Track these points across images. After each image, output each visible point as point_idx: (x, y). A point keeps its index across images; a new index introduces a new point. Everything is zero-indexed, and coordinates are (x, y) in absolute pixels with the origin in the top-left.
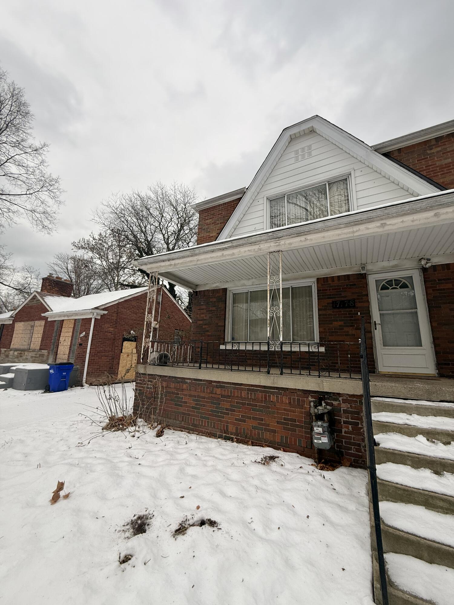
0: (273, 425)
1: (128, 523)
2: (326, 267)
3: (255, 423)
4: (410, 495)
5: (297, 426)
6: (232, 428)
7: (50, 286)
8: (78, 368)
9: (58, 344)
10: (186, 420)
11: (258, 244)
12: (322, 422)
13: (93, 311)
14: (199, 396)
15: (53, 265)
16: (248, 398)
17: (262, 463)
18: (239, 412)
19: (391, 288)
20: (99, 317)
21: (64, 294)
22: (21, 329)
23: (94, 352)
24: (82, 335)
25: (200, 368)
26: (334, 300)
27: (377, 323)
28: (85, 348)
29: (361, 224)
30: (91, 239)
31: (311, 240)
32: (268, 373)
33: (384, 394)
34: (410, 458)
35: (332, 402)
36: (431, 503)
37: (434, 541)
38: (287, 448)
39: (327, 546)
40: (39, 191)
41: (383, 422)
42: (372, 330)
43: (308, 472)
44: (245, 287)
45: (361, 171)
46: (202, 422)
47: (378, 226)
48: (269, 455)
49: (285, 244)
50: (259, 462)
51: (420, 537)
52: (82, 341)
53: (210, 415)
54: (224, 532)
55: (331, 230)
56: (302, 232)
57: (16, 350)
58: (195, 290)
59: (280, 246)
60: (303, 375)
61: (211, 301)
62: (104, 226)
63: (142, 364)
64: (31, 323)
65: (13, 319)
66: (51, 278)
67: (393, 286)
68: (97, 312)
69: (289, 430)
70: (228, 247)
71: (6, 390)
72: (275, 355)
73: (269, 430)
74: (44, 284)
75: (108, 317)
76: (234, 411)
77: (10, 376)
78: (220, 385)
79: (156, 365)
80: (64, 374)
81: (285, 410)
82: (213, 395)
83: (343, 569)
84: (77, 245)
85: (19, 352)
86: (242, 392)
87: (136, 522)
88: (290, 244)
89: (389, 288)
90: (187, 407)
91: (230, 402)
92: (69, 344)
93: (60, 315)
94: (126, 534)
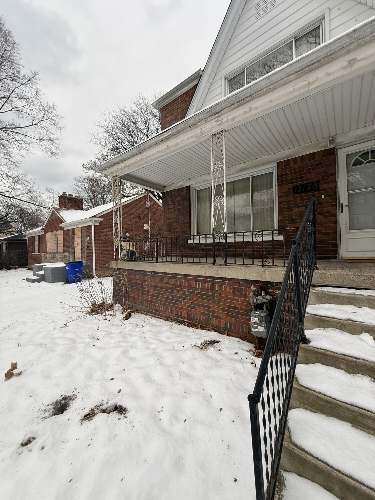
0: (219, 312)
1: (53, 403)
2: (287, 148)
3: (203, 310)
4: (334, 408)
5: (240, 313)
6: (184, 314)
7: (65, 203)
8: (89, 265)
9: (74, 247)
10: (149, 305)
11: (198, 126)
12: (261, 311)
13: (91, 219)
14: (158, 286)
15: (74, 186)
16: (196, 288)
17: (201, 347)
18: (190, 300)
19: (365, 162)
20: (98, 224)
21: (77, 208)
22: (50, 237)
23: (99, 252)
24: (87, 240)
25: (157, 262)
26: (295, 184)
27: (343, 205)
28: (91, 249)
29: (318, 67)
30: (96, 160)
31: (257, 108)
32: (214, 264)
33: (331, 284)
34: (345, 362)
35: (275, 291)
36: (360, 421)
37: (351, 477)
38: (230, 333)
39: (229, 447)
40: (42, 120)
41: (321, 316)
42: (337, 214)
43: (242, 359)
44: (206, 183)
45: (339, 9)
46: (161, 308)
47: (344, 67)
48: (210, 340)
49: (228, 120)
50: (198, 347)
51: (332, 467)
52: (88, 244)
53: (167, 302)
54: (128, 422)
55: (279, 87)
56: (242, 98)
57: (50, 253)
58: (163, 191)
59: (222, 124)
60: (246, 264)
61: (177, 200)
62: (100, 145)
63: (115, 260)
64: (55, 232)
65: (44, 230)
66: (64, 196)
67: (369, 159)
68: (95, 220)
69: (233, 316)
70: (168, 136)
71: (39, 283)
72: (218, 246)
73: (215, 317)
74: (60, 201)
75: (105, 223)
76: (185, 299)
77: (42, 272)
78: (173, 276)
79: (126, 261)
80: (76, 269)
81: (229, 298)
82: (169, 286)
83: (236, 480)
84: (86, 167)
85: (52, 255)
86: (191, 282)
87: (60, 403)
88: (233, 119)
89: (364, 162)
90: (150, 295)
91: (182, 291)
92: (81, 246)
93: (72, 224)
94: (45, 414)
